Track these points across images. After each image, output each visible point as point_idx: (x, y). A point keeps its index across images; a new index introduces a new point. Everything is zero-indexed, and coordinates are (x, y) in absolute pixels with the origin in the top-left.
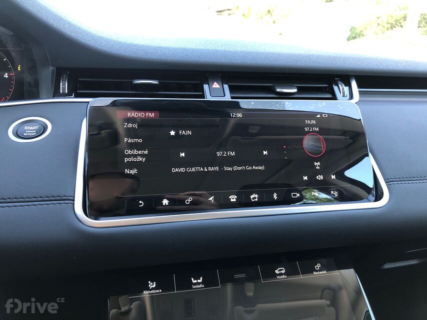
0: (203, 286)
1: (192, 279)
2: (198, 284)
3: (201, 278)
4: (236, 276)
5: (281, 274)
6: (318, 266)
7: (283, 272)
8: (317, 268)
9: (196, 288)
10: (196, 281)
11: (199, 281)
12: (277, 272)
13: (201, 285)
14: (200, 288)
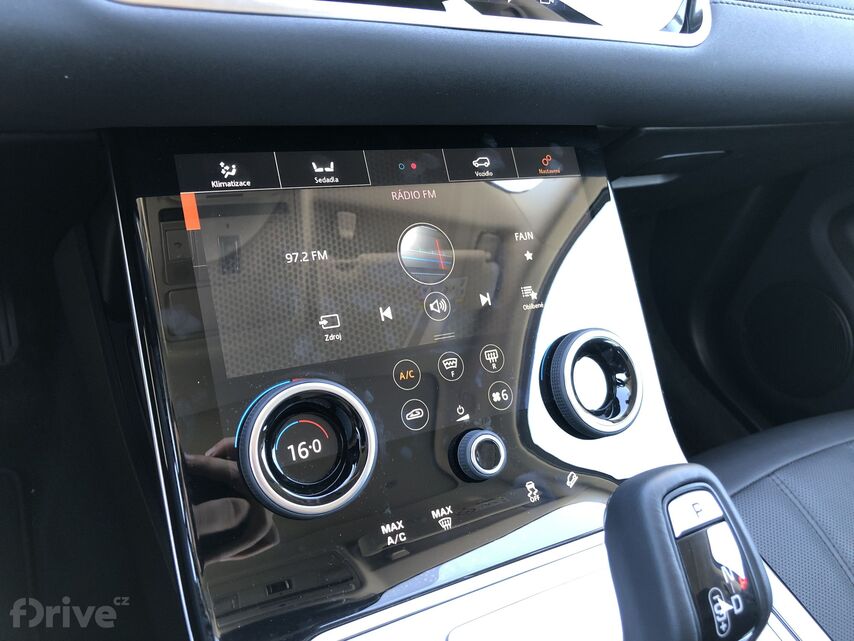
0: (337, 180)
1: (314, 164)
2: (328, 175)
3: (332, 164)
5: (482, 169)
6: (547, 160)
7: (487, 164)
8: (545, 162)
9: (323, 184)
10: (321, 170)
11: (327, 170)
12: (475, 164)
13: (332, 178)
14: (331, 184)
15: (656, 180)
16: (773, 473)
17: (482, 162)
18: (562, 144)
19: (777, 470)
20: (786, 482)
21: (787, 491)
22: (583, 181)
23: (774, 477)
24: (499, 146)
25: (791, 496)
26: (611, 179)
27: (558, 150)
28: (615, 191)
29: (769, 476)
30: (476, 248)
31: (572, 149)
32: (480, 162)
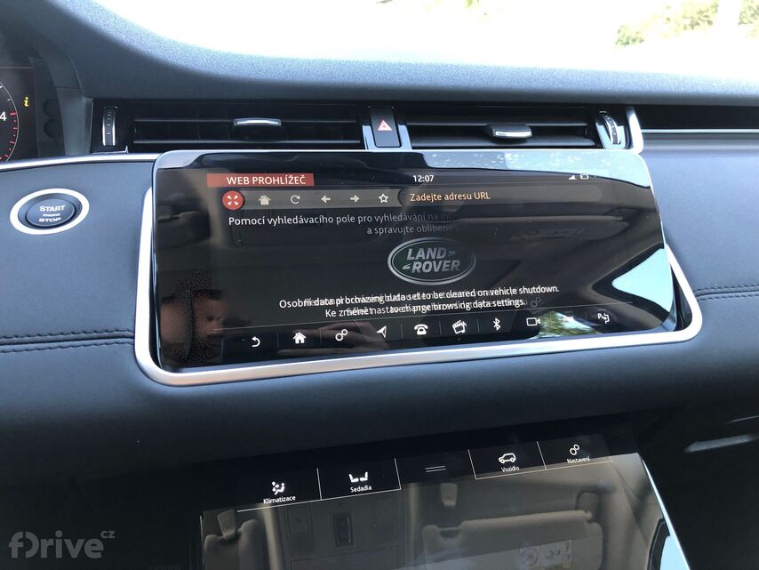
0: (370, 488)
1: (350, 475)
2: (363, 484)
3: (366, 474)
4: (429, 470)
5: (509, 465)
6: (575, 449)
7: (513, 460)
8: (573, 452)
9: (357, 493)
10: (356, 480)
11: (362, 479)
12: (502, 460)
13: (366, 486)
14: (364, 492)
24: (523, 442)
26: (645, 458)
27: (586, 439)
31: (600, 436)
32: (507, 458)
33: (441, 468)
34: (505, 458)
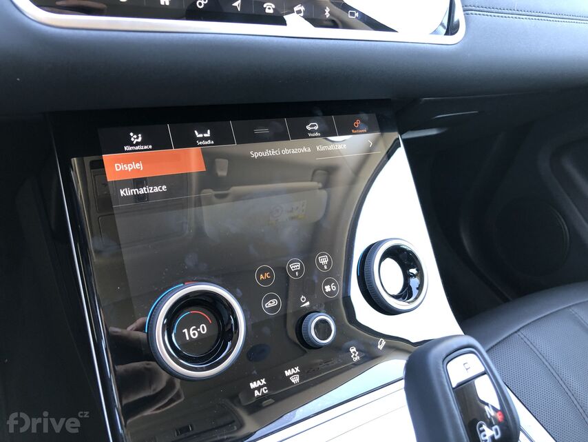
0: (213, 142)
1: (196, 132)
2: (206, 139)
3: (209, 131)
4: (257, 131)
5: (312, 131)
6: (357, 123)
7: (316, 128)
8: (356, 125)
9: (203, 145)
10: (201, 136)
11: (205, 135)
12: (308, 128)
13: (209, 141)
14: (208, 145)
15: (433, 132)
16: (519, 330)
17: (312, 126)
18: (367, 113)
19: (521, 328)
20: (527, 337)
21: (528, 343)
22: (382, 135)
23: (519, 333)
24: (324, 115)
25: (531, 346)
26: (401, 134)
27: (364, 116)
28: (404, 141)
29: (516, 332)
30: (312, 181)
31: (374, 115)
33: (266, 131)
34: (311, 126)
